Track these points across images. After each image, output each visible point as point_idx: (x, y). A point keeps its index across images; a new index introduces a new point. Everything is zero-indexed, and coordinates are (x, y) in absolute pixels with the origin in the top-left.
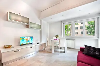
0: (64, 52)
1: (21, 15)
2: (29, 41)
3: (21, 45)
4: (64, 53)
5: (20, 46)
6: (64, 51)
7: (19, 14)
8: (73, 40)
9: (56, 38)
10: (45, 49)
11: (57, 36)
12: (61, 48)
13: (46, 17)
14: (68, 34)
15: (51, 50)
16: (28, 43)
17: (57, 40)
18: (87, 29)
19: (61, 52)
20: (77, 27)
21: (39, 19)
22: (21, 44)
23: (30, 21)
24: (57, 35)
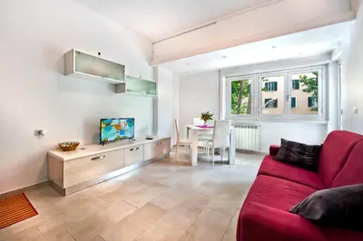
0: (228, 163)
1: (101, 57)
2: (122, 132)
3: (103, 143)
4: (227, 166)
5: (101, 146)
6: (225, 159)
7: (97, 56)
8: (256, 127)
9: (202, 122)
10: (167, 156)
11: (206, 117)
12: (217, 152)
13: (174, 60)
14: (242, 106)
15: (188, 157)
16: (121, 136)
17: (205, 126)
18: (309, 91)
19: (217, 163)
20: (276, 83)
21: (150, 64)
22: (103, 139)
23: (127, 73)
24: (205, 112)
